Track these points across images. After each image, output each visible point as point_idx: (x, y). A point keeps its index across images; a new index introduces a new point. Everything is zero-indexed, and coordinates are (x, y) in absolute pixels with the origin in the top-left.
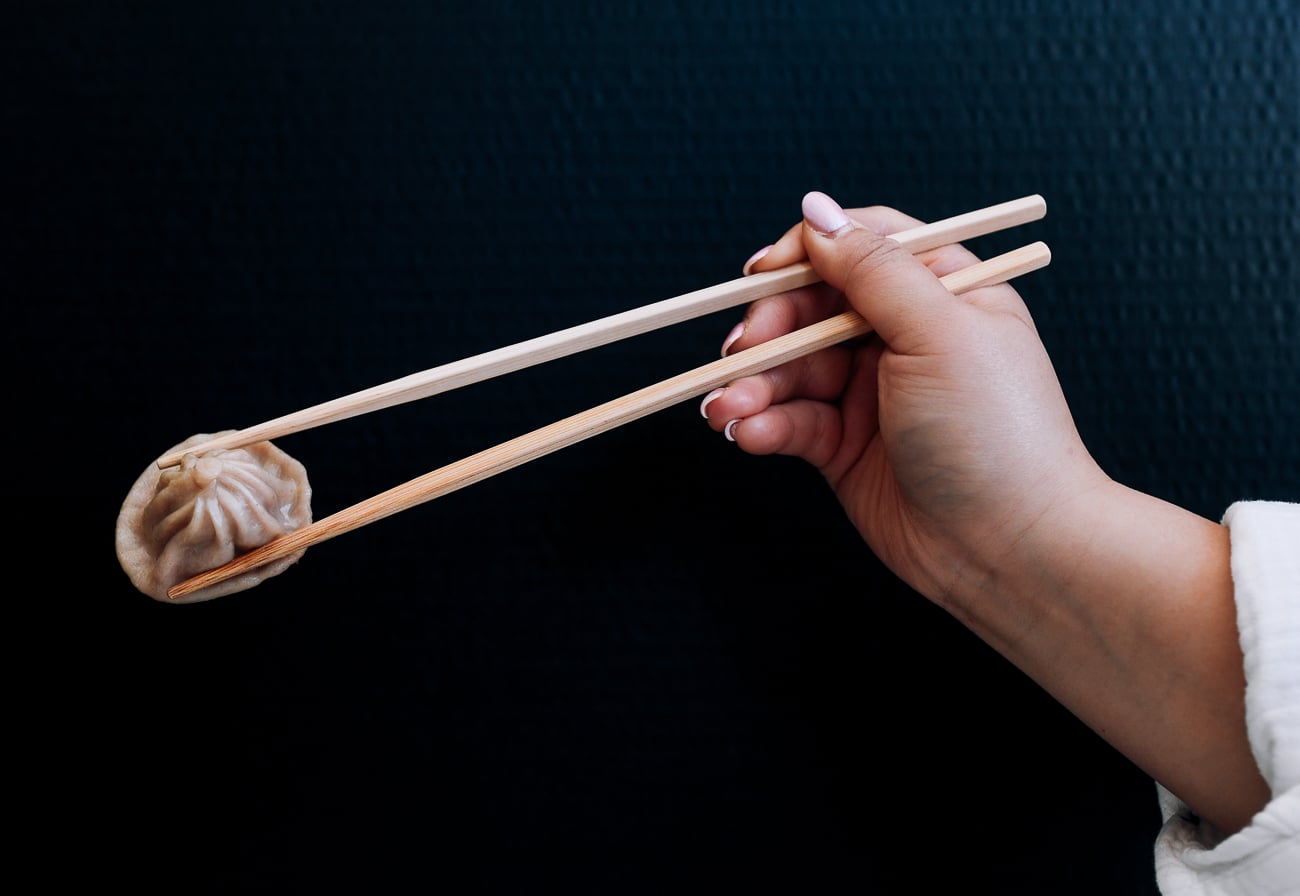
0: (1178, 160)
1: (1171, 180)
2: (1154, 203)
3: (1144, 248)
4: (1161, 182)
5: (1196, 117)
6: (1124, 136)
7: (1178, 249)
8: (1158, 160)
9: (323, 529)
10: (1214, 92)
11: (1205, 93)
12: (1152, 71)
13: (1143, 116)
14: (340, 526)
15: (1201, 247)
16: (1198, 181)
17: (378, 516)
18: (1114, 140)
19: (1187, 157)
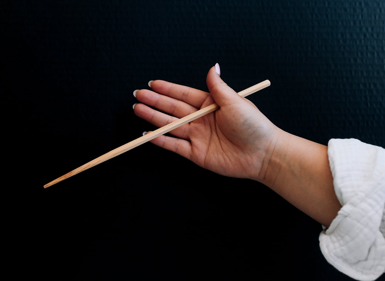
0: (370, 29)
1: (368, 35)
2: (363, 41)
3: (359, 55)
4: (365, 35)
5: (375, 17)
6: (355, 23)
7: (369, 55)
8: (364, 29)
9: (86, 167)
10: (381, 10)
11: (378, 11)
12: (363, 4)
13: (360, 17)
14: (90, 165)
15: (376, 55)
16: (375, 35)
17: (100, 162)
18: (352, 23)
19: (372, 29)
